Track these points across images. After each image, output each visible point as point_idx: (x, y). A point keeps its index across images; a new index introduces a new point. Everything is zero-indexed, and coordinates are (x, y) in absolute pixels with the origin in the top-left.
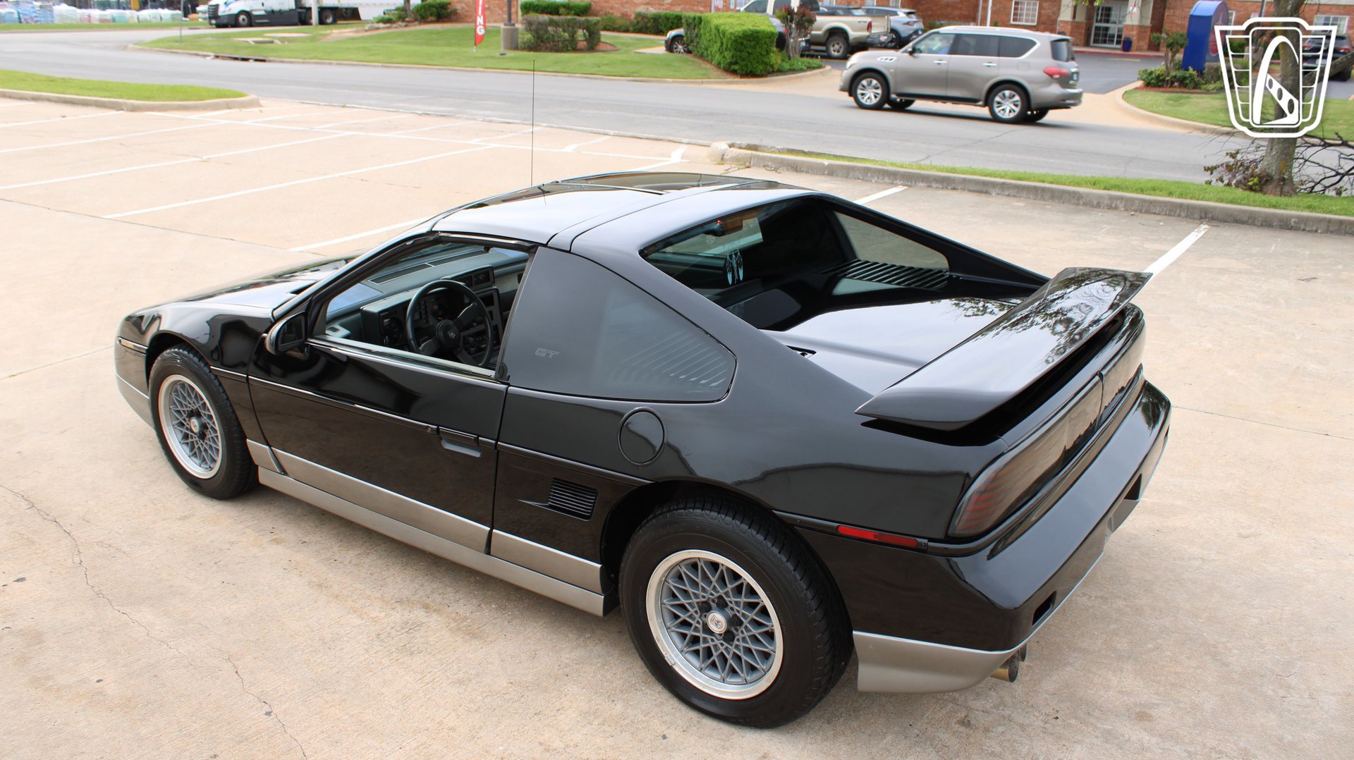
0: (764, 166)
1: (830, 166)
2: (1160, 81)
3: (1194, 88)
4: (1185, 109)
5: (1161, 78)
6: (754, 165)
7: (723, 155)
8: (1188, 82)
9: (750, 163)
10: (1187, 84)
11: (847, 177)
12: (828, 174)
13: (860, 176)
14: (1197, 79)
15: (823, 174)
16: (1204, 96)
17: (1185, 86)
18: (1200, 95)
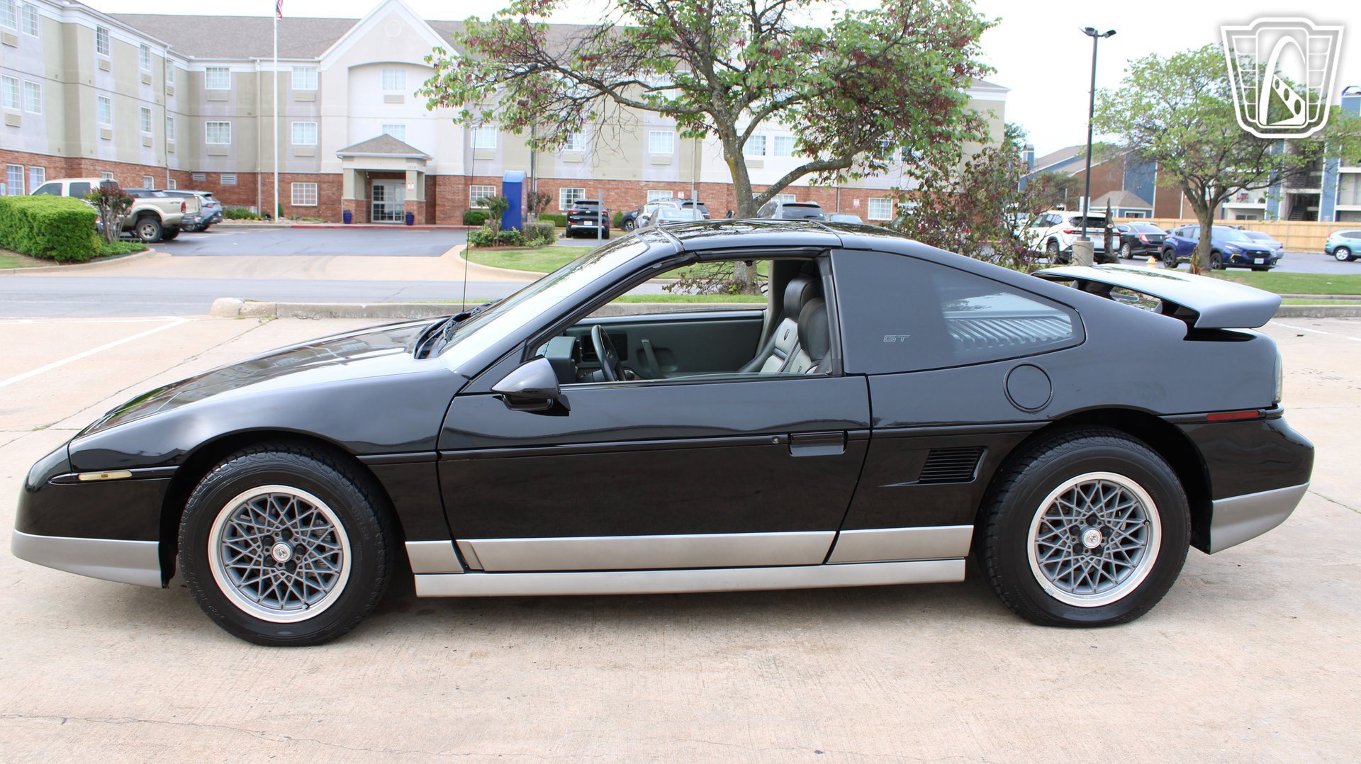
0: (293, 316)
1: (368, 308)
2: (489, 241)
3: (520, 245)
4: (522, 262)
5: (489, 238)
6: (281, 316)
7: (240, 309)
8: (514, 240)
9: (276, 314)
10: (513, 242)
11: (389, 317)
12: (368, 317)
13: (402, 315)
14: (520, 237)
15: (362, 317)
16: (530, 251)
17: (512, 243)
18: (527, 251)
